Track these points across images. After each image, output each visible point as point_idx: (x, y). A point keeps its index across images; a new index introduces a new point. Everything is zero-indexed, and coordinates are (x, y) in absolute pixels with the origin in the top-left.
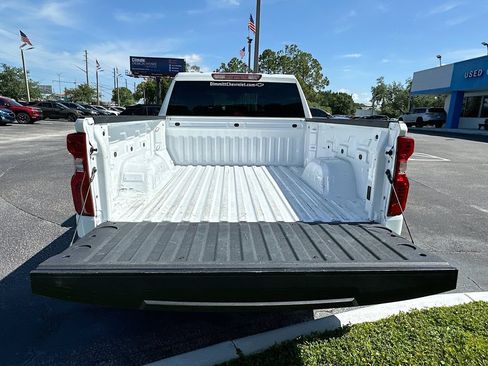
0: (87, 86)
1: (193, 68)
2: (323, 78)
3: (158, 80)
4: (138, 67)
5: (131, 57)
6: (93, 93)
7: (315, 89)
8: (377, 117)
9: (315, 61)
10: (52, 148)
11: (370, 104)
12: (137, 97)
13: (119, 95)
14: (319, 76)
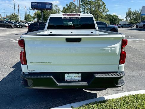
0: (15, 14)
1: (55, 6)
2: (106, 9)
3: (42, 11)
4: (34, 6)
5: (31, 3)
6: (17, 17)
7: (103, 13)
8: (128, 24)
9: (103, 3)
10: (4, 39)
11: (125, 19)
12: (34, 18)
13: (27, 18)
14: (104, 8)
